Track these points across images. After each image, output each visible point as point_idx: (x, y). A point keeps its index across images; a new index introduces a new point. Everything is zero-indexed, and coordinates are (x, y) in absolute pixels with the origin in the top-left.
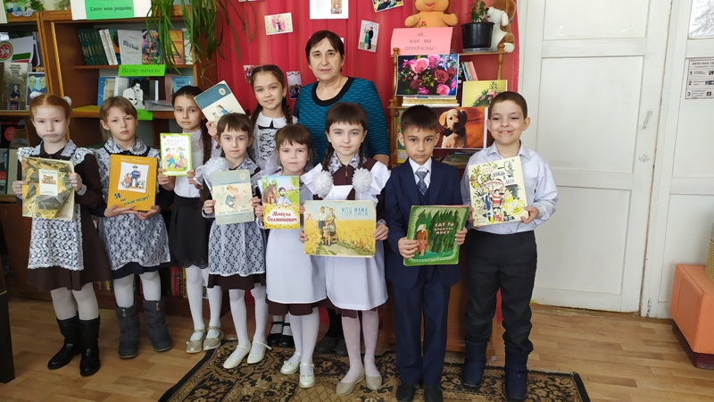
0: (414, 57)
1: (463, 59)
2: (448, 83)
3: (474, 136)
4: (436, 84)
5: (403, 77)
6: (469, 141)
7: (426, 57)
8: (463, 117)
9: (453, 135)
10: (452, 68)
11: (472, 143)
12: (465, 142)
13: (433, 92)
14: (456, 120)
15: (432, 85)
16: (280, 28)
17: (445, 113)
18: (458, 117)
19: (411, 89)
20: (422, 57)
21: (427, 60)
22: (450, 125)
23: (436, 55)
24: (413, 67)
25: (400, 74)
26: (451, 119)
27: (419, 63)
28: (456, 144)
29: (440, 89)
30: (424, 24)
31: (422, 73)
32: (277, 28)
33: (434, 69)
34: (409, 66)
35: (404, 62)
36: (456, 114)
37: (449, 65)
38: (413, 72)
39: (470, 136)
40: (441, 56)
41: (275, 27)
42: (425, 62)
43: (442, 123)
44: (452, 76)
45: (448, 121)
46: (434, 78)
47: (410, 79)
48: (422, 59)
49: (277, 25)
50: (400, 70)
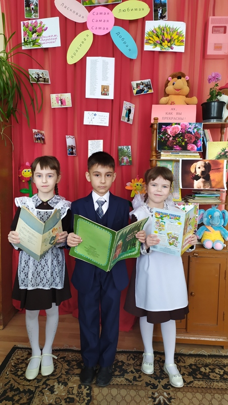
0: (170, 124)
1: (205, 127)
2: (195, 143)
3: (217, 180)
4: (186, 143)
5: (162, 138)
6: (213, 184)
7: (179, 124)
8: (208, 167)
9: (201, 180)
10: (197, 133)
11: (216, 185)
12: (211, 185)
13: (184, 148)
14: (203, 169)
15: (183, 144)
16: (62, 103)
17: (195, 164)
18: (205, 167)
19: (168, 146)
20: (176, 124)
21: (180, 127)
22: (199, 172)
23: (186, 123)
24: (169, 131)
25: (159, 136)
26: (199, 168)
27: (173, 129)
28: (204, 186)
29: (189, 147)
30: (173, 103)
31: (176, 136)
32: (60, 103)
33: (184, 133)
34: (166, 130)
35: (162, 127)
36: (203, 164)
37: (195, 130)
38: (169, 135)
39: (213, 180)
40: (190, 124)
41: (58, 103)
42: (178, 128)
43: (193, 171)
44: (197, 138)
45: (197, 169)
46: (183, 140)
47: (167, 140)
48: (176, 126)
49: (60, 102)
50: (159, 133)
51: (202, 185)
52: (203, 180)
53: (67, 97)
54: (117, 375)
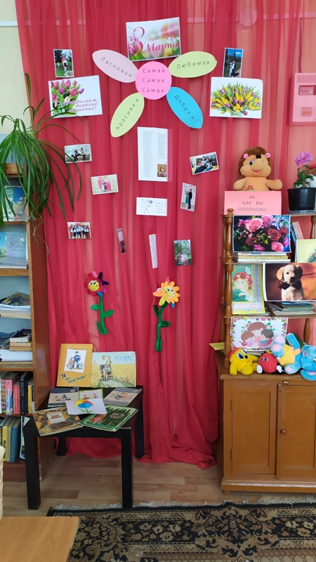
0: (249, 218)
1: (293, 219)
2: (281, 241)
3: (310, 288)
4: (270, 242)
5: (238, 235)
6: (306, 293)
7: (260, 217)
8: (298, 272)
9: (291, 288)
10: (284, 228)
11: (309, 295)
12: (303, 295)
13: (268, 248)
14: (292, 275)
15: (266, 242)
16: (106, 188)
17: (282, 269)
18: (294, 272)
19: (247, 246)
20: (257, 217)
21: (261, 220)
22: (287, 279)
23: (269, 216)
24: (248, 226)
25: (236, 232)
26: (288, 273)
27: (253, 223)
28: (294, 296)
29: (274, 246)
30: (250, 188)
31: (256, 232)
32: (103, 188)
33: (267, 229)
34: (243, 225)
35: (239, 221)
36: (293, 269)
37: (281, 224)
38: (248, 231)
39: (306, 288)
40: (274, 216)
41: (101, 187)
42: (259, 221)
43: (279, 276)
44: (284, 234)
45: (285, 275)
46: (265, 238)
47: (245, 238)
48: (256, 219)
49: (103, 186)
50: (235, 229)
51: (291, 295)
52: (293, 288)
53: (112, 179)
54: (186, 541)
